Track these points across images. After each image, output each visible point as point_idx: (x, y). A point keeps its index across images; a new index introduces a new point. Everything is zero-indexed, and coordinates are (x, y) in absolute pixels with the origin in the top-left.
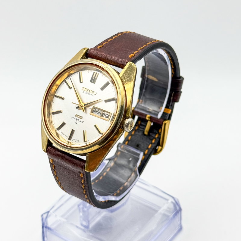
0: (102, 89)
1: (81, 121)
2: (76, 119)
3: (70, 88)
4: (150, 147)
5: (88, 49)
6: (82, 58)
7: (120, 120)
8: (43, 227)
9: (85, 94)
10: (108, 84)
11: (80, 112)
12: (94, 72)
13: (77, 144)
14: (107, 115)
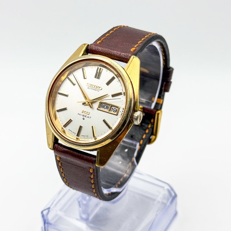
0: (108, 83)
1: (88, 117)
2: (83, 116)
3: (74, 85)
4: (144, 137)
5: (88, 45)
6: (83, 55)
7: (129, 113)
8: (45, 223)
9: (91, 90)
10: (113, 78)
11: (87, 108)
12: (98, 68)
13: (86, 140)
14: (115, 110)
